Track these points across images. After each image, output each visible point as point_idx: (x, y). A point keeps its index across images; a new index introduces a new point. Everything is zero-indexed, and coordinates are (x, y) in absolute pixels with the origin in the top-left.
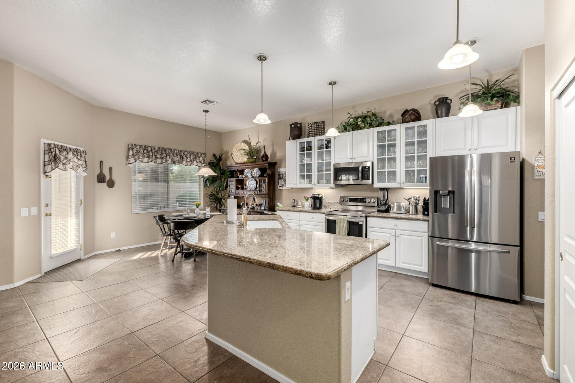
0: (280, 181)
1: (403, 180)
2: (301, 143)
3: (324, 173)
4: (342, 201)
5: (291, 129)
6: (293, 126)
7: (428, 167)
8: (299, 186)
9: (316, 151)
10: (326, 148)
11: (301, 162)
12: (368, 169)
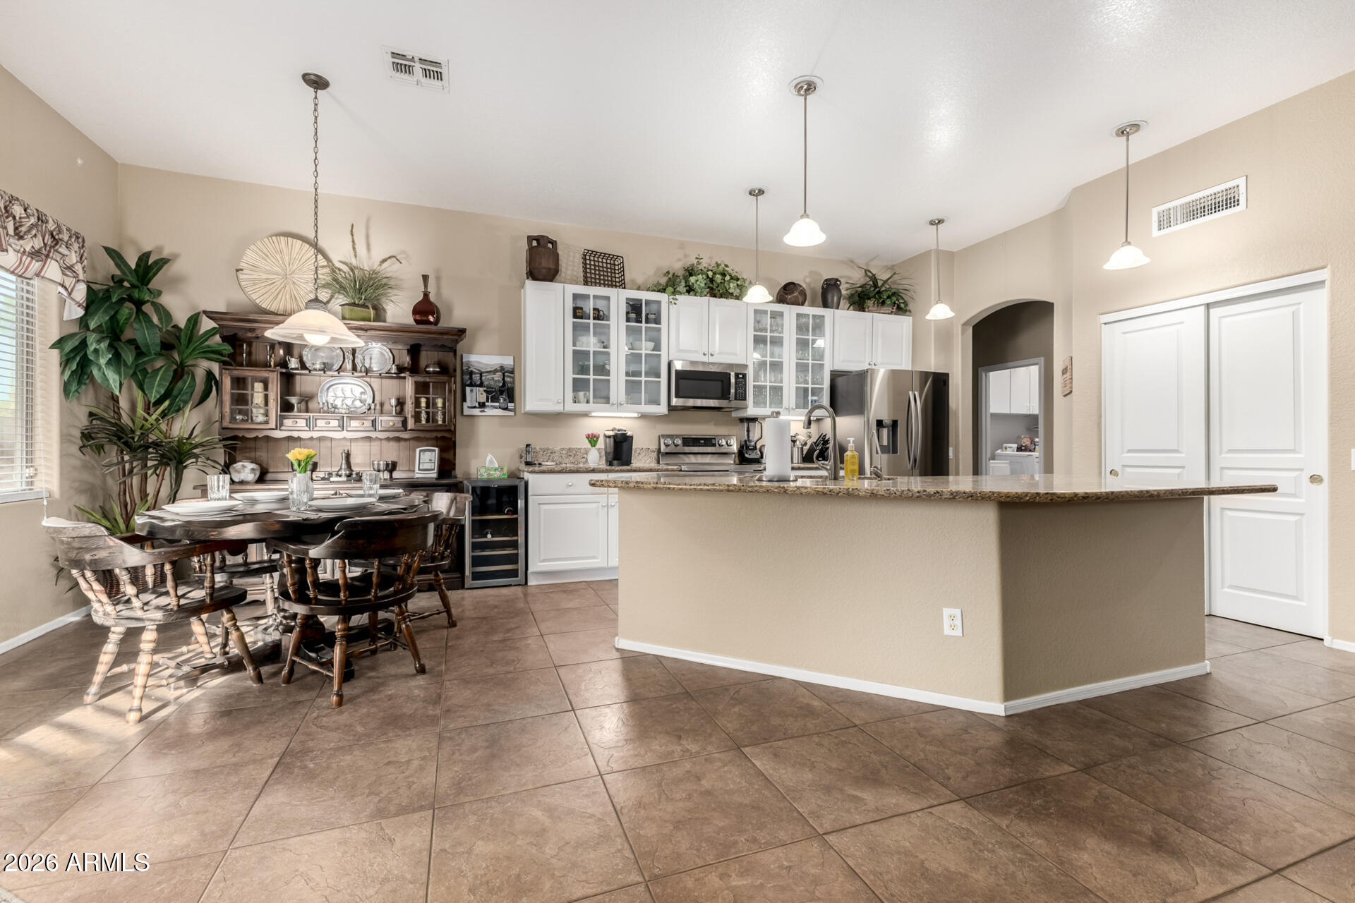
0: (472, 391)
1: (793, 405)
2: (576, 297)
3: (643, 379)
4: (667, 446)
5: (531, 250)
6: (535, 243)
7: (826, 385)
8: (571, 407)
9: (623, 324)
10: (647, 322)
11: (574, 345)
12: (741, 378)
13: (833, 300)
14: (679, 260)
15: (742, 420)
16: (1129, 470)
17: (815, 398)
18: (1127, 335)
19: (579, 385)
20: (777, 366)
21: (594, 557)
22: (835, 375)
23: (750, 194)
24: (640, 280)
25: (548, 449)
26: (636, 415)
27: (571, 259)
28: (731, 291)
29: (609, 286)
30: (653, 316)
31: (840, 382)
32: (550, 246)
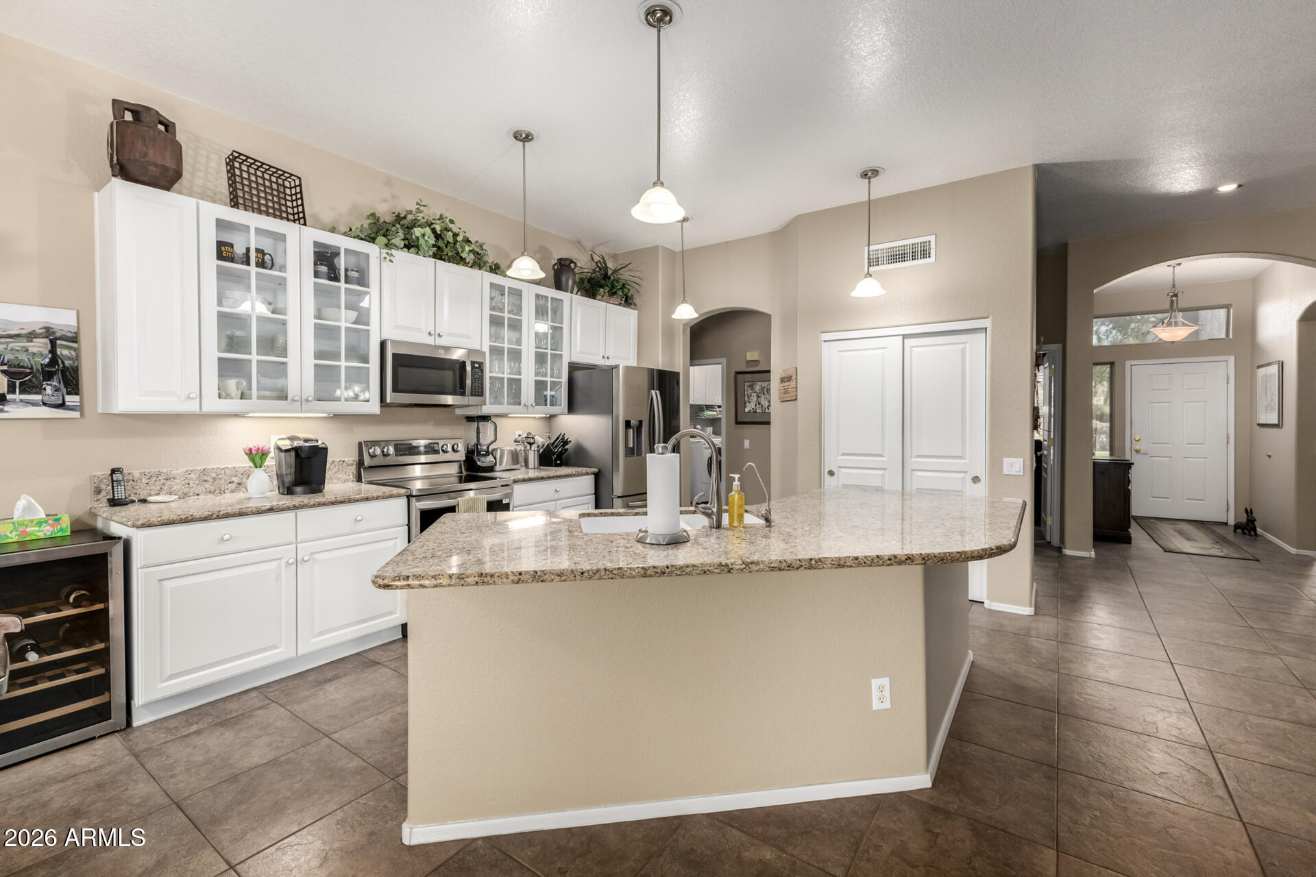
1: (532, 399)
2: (221, 224)
3: (343, 363)
4: (373, 456)
5: (119, 126)
6: (128, 116)
7: (564, 379)
8: (212, 404)
9: (310, 280)
10: (346, 282)
11: (220, 303)
12: (479, 368)
13: (567, 282)
14: (385, 200)
15: (470, 419)
16: (843, 470)
17: (553, 393)
18: (842, 354)
19: (227, 368)
20: (516, 355)
21: (274, 647)
22: (573, 368)
23: (516, 137)
24: (327, 217)
25: (160, 474)
26: (326, 415)
27: (203, 160)
28: (463, 255)
29: (275, 216)
30: (355, 274)
31: (579, 375)
32: (161, 127)
